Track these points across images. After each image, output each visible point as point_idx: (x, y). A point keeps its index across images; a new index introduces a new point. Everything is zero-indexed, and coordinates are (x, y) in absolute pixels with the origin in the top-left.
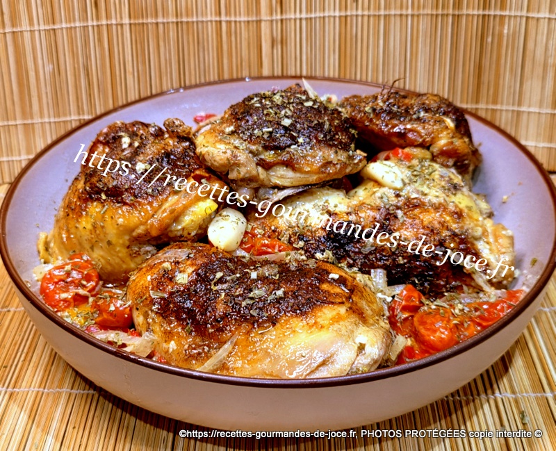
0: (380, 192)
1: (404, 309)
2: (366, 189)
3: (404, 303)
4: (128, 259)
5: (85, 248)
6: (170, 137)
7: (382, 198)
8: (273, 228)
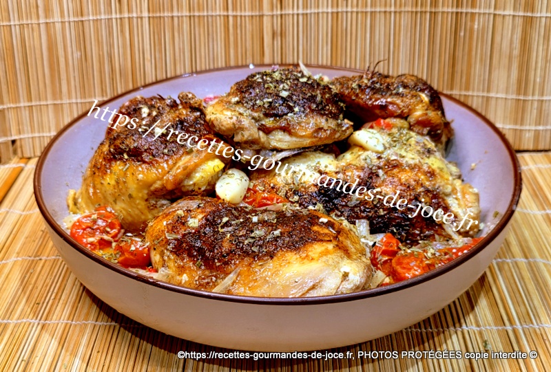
0: (364, 155)
1: (384, 253)
2: (352, 153)
3: (384, 248)
4: (146, 211)
5: (108, 202)
6: (184, 108)
7: (366, 159)
8: (272, 185)
